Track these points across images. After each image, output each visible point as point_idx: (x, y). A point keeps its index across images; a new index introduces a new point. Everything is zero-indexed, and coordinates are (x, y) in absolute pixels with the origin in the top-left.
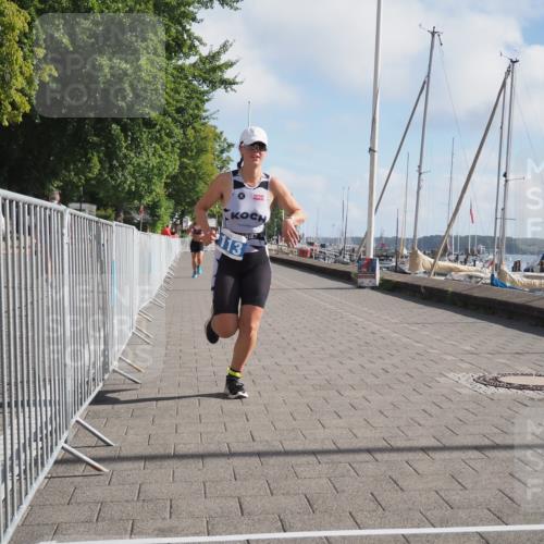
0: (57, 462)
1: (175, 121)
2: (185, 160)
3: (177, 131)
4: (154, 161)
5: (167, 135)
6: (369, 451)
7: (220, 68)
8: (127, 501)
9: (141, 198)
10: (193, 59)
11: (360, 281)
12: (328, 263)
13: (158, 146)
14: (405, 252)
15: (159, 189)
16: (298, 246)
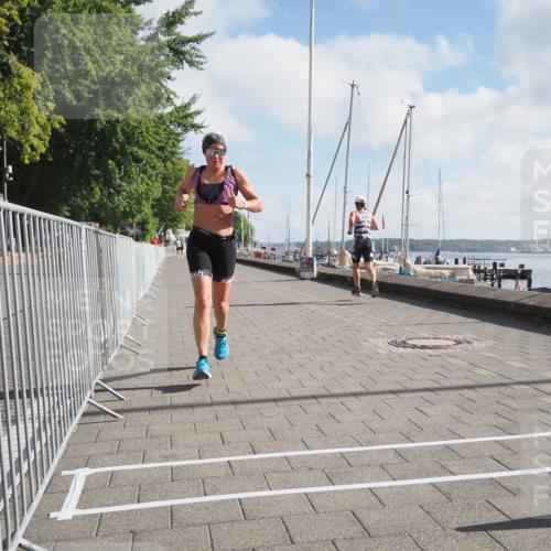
0: (84, 415)
1: (158, 157)
2: (166, 187)
3: (160, 165)
4: (142, 188)
5: (152, 168)
6: (314, 397)
7: (190, 115)
8: (139, 438)
9: (133, 216)
10: (170, 109)
11: (302, 274)
12: (278, 262)
13: (145, 177)
14: (335, 252)
15: (147, 209)
16: (255, 250)
